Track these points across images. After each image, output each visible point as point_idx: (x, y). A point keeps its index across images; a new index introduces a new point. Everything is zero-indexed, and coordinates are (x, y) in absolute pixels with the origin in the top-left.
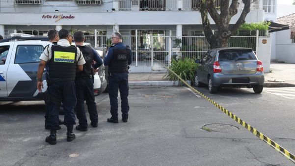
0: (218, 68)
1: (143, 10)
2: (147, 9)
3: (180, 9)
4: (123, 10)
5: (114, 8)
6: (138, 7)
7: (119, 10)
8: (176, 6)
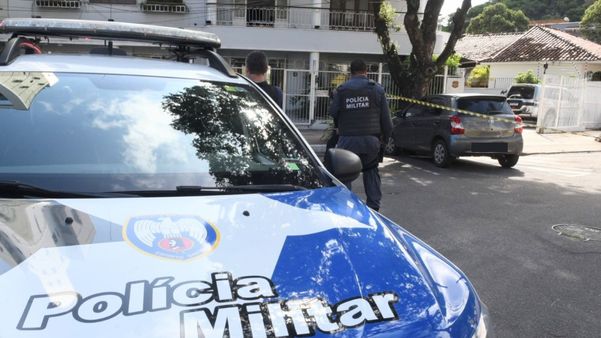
0: (458, 126)
1: (251, 25)
2: (257, 25)
3: (317, 27)
4: (224, 24)
5: (209, 19)
6: (243, 21)
7: (218, 23)
8: (311, 21)
